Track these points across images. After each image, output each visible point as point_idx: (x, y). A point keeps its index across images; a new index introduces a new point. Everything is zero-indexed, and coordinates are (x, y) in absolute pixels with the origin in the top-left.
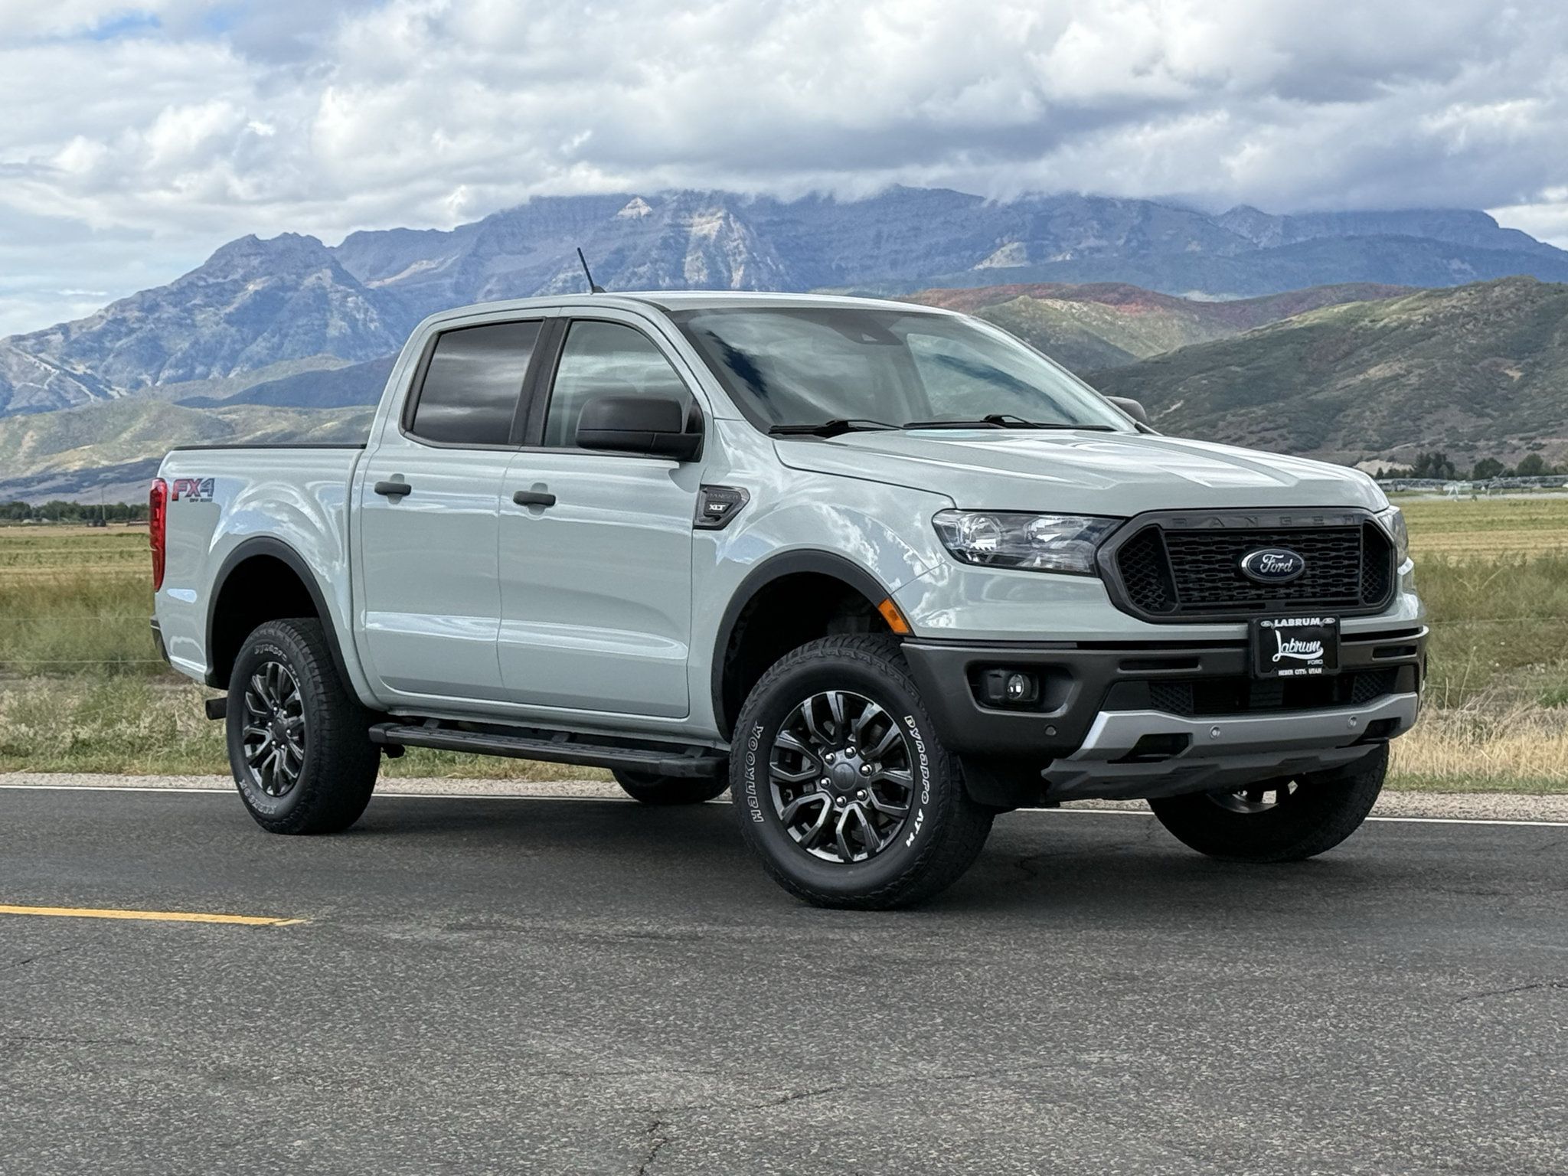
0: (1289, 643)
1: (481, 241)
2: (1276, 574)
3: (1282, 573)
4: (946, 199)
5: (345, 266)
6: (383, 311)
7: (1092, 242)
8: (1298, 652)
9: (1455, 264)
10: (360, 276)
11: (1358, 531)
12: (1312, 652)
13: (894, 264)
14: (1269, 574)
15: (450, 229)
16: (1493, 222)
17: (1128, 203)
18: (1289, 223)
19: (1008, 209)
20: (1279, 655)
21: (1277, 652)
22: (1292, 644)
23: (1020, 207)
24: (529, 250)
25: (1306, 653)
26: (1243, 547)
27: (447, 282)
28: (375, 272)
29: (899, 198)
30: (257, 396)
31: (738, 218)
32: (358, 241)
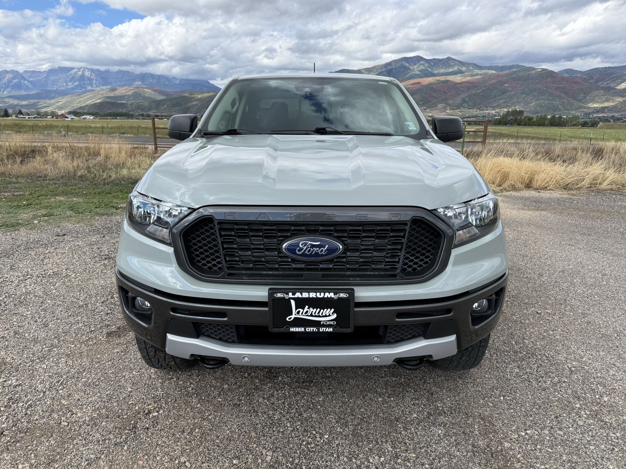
0: (304, 309)
1: (48, 73)
2: (311, 255)
3: (317, 254)
4: (128, 72)
5: (24, 76)
6: (31, 84)
7: (151, 81)
8: (311, 315)
9: (204, 88)
10: (27, 78)
11: (406, 224)
12: (326, 316)
13: (120, 82)
14: (304, 255)
15: (42, 71)
16: (209, 82)
17: (156, 75)
18: (181, 80)
19: (137, 75)
20: (293, 317)
21: (292, 315)
22: (306, 309)
23: (140, 74)
24: (57, 75)
25: (319, 316)
26: (289, 234)
27: (43, 80)
28: (29, 77)
29: (120, 72)
30: (10, 97)
31: (93, 73)
32: (26, 72)
